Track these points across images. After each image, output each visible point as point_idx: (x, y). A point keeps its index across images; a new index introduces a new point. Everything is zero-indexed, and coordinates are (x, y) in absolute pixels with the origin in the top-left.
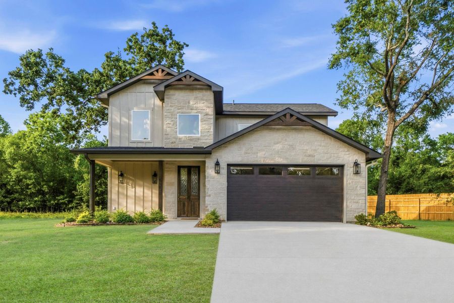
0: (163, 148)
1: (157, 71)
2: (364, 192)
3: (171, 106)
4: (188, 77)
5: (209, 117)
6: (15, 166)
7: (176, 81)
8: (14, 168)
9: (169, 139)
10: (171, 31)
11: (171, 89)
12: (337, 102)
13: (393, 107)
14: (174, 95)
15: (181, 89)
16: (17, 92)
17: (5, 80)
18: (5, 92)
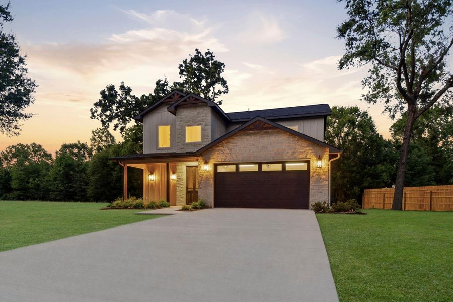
0: (175, 153)
1: (173, 95)
2: (327, 183)
3: (181, 121)
4: (191, 98)
5: (208, 127)
6: (116, 169)
7: (183, 101)
8: (115, 171)
9: (179, 146)
10: (211, 54)
11: (181, 108)
12: (363, 98)
13: (413, 99)
14: (183, 112)
15: (188, 107)
16: (98, 117)
17: (91, 109)
18: (91, 117)
